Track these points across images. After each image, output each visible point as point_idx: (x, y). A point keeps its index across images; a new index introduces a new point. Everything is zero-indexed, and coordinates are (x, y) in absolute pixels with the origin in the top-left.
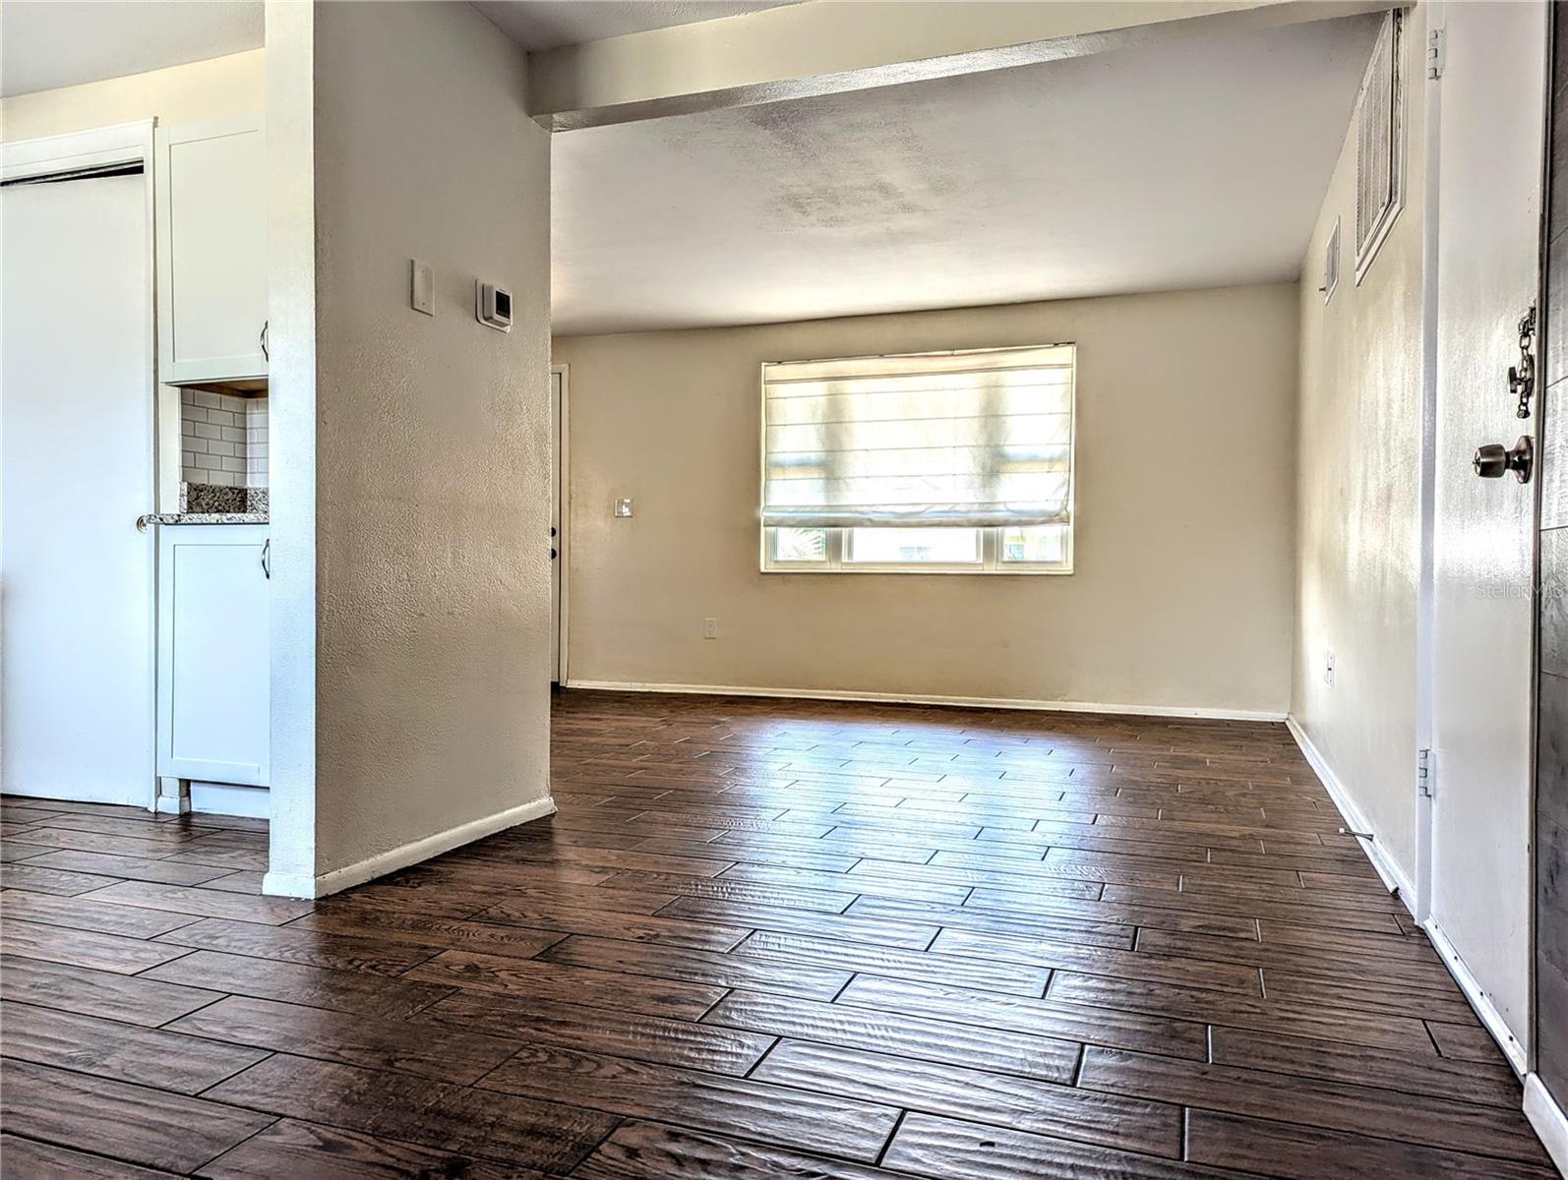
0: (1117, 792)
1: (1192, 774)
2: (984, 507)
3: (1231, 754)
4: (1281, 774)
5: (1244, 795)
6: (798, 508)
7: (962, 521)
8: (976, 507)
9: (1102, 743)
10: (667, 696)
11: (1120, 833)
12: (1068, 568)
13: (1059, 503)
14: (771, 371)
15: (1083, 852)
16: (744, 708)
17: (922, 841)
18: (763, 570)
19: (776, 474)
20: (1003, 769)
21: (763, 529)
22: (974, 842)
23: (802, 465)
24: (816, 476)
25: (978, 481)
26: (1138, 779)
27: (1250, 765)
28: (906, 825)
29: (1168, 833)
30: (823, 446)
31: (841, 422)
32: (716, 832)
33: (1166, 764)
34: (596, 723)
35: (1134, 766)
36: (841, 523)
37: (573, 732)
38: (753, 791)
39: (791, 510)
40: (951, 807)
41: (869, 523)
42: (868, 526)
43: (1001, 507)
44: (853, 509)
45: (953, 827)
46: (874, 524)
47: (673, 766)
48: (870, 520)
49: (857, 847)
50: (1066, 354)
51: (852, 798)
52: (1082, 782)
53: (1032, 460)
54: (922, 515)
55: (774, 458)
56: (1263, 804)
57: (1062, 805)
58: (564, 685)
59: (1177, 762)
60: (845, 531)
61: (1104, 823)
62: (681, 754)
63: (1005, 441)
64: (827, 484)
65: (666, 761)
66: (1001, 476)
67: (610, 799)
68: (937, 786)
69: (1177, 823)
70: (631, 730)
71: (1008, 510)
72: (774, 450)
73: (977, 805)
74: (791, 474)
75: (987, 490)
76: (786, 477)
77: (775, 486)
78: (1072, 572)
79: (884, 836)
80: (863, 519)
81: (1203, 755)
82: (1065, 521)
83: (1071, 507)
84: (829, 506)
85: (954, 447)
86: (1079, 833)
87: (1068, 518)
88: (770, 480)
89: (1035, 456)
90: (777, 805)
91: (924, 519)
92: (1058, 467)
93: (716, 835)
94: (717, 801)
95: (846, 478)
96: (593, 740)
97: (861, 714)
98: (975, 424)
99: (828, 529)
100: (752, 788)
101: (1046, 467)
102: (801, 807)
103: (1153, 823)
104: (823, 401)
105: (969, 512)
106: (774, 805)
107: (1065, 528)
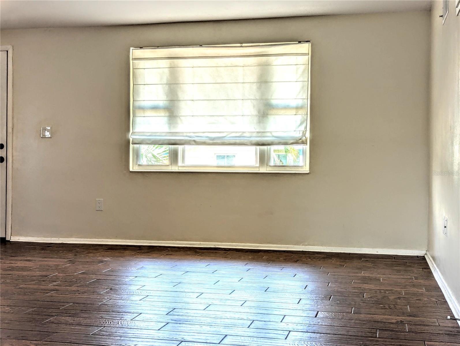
0: (330, 298)
1: (372, 287)
2: (260, 135)
3: (395, 275)
4: (420, 286)
5: (399, 298)
6: (153, 134)
7: (247, 142)
8: (255, 134)
9: (324, 269)
10: (72, 246)
11: (330, 322)
12: (306, 169)
13: (301, 132)
14: (135, 53)
15: (309, 334)
16: (119, 252)
17: (218, 330)
18: (131, 170)
19: (139, 113)
20: (266, 286)
21: (131, 146)
22: (248, 330)
23: (155, 108)
24: (163, 114)
25: (255, 119)
26: (342, 290)
27: (403, 281)
28: (209, 320)
29: (357, 321)
30: (167, 98)
31: (177, 84)
32: (96, 328)
33: (359, 281)
34: (28, 262)
35: (341, 283)
36: (178, 142)
37: (13, 269)
38: (121, 302)
39: (149, 134)
40: (237, 309)
41: (194, 143)
42: (193, 144)
43: (269, 134)
44: (185, 134)
45: (236, 321)
46: (196, 143)
47: (74, 288)
48: (194, 141)
49: (180, 335)
50: (305, 48)
51: (179, 305)
52: (311, 292)
53: (286, 108)
54: (224, 139)
55: (137, 104)
56: (409, 303)
57: (299, 306)
58: (9, 239)
59: (365, 280)
60: (180, 148)
61: (322, 316)
62: (78, 281)
63: (272, 96)
64: (169, 120)
65: (70, 286)
66: (269, 117)
67: (33, 310)
68: (229, 297)
69: (362, 316)
70: (49, 266)
71: (273, 136)
72: (138, 99)
73: (250, 307)
74: (149, 113)
75: (261, 124)
76: (145, 116)
77: (138, 120)
78: (308, 172)
79: (196, 328)
80: (190, 140)
81: (379, 276)
82: (304, 143)
83: (308, 135)
84: (170, 132)
85: (242, 100)
86: (308, 322)
87: (306, 140)
88: (135, 116)
89: (288, 106)
90: (135, 311)
91: (226, 140)
92: (301, 112)
93: (96, 330)
94: (99, 309)
95: (181, 116)
96: (25, 273)
97: (189, 255)
98: (255, 87)
99: (170, 146)
100: (120, 301)
101: (294, 112)
102: (149, 312)
103: (349, 315)
104: (167, 71)
105: (251, 137)
106: (132, 311)
107: (305, 147)
